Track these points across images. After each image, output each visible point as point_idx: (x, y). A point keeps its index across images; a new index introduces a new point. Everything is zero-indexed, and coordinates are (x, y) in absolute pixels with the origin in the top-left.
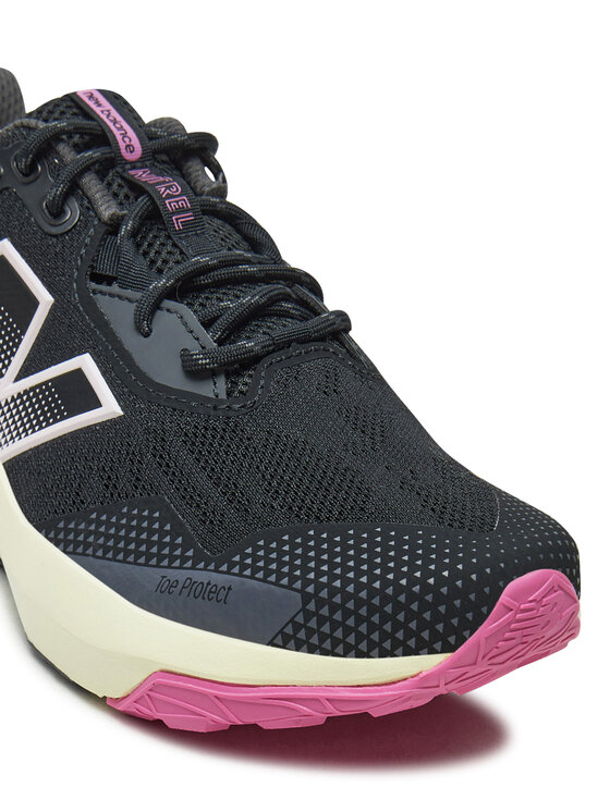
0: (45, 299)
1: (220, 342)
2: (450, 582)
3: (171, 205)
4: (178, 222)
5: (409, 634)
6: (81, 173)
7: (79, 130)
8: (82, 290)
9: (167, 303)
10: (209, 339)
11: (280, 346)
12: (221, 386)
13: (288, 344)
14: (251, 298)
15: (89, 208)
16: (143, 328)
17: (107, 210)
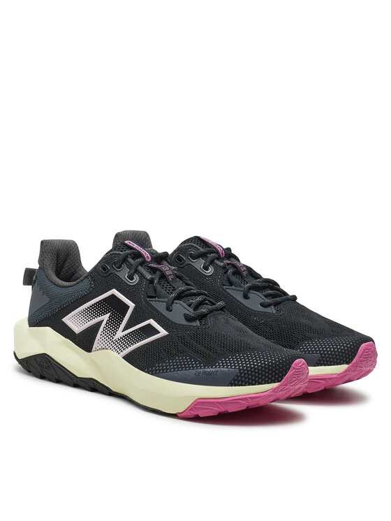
0: (132, 305)
1: (194, 310)
2: (275, 363)
3: (167, 273)
4: (170, 278)
5: (269, 379)
6: (138, 266)
7: (133, 253)
8: (146, 301)
9: (175, 301)
10: (191, 310)
11: (211, 312)
12: (198, 323)
13: (212, 311)
14: (199, 299)
15: (142, 276)
16: (169, 309)
17: (149, 277)
